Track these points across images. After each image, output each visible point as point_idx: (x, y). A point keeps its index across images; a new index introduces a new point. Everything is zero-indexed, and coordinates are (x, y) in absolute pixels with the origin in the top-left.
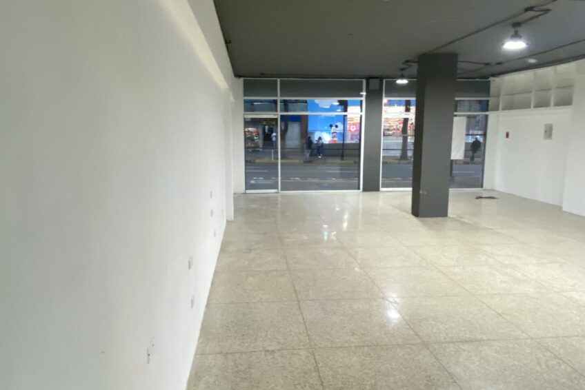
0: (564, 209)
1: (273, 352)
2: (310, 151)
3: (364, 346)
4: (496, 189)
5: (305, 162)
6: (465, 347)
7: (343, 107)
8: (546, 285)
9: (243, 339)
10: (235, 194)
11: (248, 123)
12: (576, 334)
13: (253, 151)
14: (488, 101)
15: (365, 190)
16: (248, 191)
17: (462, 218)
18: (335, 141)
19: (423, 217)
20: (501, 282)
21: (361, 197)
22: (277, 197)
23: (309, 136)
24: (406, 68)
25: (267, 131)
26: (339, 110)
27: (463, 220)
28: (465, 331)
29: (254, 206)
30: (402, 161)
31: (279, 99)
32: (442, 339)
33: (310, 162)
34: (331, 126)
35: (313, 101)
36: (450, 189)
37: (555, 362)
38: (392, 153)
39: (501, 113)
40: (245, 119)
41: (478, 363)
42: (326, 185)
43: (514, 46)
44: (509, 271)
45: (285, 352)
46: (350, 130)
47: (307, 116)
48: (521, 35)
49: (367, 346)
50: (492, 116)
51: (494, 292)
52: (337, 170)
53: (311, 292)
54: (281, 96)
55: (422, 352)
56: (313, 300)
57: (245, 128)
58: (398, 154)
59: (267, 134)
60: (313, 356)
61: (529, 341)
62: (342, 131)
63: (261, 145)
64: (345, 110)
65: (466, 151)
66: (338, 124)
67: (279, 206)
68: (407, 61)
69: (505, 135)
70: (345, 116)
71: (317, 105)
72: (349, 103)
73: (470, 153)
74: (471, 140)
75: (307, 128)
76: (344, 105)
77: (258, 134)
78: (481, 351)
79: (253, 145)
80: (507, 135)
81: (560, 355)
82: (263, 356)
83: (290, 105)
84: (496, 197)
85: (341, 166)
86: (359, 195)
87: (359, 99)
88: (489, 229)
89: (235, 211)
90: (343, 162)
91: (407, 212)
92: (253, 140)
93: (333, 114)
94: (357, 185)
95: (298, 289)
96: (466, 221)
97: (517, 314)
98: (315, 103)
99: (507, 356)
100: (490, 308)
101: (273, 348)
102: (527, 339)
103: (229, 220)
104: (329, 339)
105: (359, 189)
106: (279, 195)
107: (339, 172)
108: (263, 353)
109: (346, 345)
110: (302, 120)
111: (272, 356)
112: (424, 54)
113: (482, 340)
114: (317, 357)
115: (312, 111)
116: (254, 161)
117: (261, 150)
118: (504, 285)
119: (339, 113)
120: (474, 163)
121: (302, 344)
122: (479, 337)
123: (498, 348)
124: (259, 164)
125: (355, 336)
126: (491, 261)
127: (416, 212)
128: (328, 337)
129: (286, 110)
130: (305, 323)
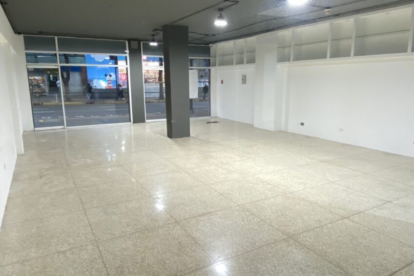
0: (254, 126)
1: (64, 252)
2: (90, 94)
3: (136, 232)
4: (218, 117)
5: (87, 103)
6: (202, 218)
7: (114, 61)
8: (246, 172)
9: (38, 247)
10: (24, 132)
11: (31, 72)
12: (262, 199)
13: (40, 96)
14: (210, 60)
15: (134, 122)
16: (37, 129)
17: (199, 136)
18: (110, 87)
19: (175, 138)
20: (222, 174)
21: (132, 127)
22: (64, 132)
23: (89, 83)
24: (156, 34)
25: (51, 79)
26: (111, 63)
27: (199, 137)
28: (201, 208)
29: (44, 141)
30: (161, 101)
31: (58, 52)
32: (188, 216)
33: (91, 103)
34: (106, 75)
35: (90, 55)
36: (190, 118)
37: (251, 217)
38: (153, 95)
39: (217, 67)
40: (28, 69)
41: (209, 227)
42: (106, 120)
43: (221, 23)
44: (226, 166)
45: (75, 250)
46: (121, 79)
47: (86, 67)
48: (224, 16)
49: (138, 232)
50: (213, 70)
51: (218, 181)
52: (113, 108)
53: (95, 202)
54: (59, 50)
55: (175, 228)
56: (96, 207)
57: (28, 76)
58: (158, 95)
59: (53, 82)
60: (97, 248)
61: (237, 208)
62: (115, 79)
63: (47, 91)
64: (116, 63)
65: (199, 92)
66: (112, 74)
67: (66, 139)
68: (155, 30)
69: (221, 82)
70: (116, 68)
71: (94, 59)
72: (118, 58)
73: (203, 94)
74: (202, 85)
75: (87, 77)
76: (115, 59)
77: (43, 81)
78: (211, 219)
79: (40, 91)
80: (222, 82)
81: (254, 212)
82: (56, 257)
83: (70, 59)
84: (218, 121)
85: (116, 105)
86: (131, 126)
87: (125, 55)
88: (215, 142)
89: (25, 146)
90: (118, 102)
91: (164, 135)
92: (40, 87)
93: (107, 66)
94: (128, 119)
95: (84, 201)
96: (202, 138)
97: (231, 192)
98: (91, 57)
99: (225, 219)
100: (216, 191)
101: (65, 249)
102: (236, 206)
103: (19, 154)
104: (110, 233)
105: (130, 121)
106: (66, 130)
107: (114, 110)
108: (56, 254)
109: (123, 234)
110: (82, 71)
111: (64, 255)
112: (166, 26)
113: (212, 212)
114: (101, 248)
115: (89, 63)
116: (42, 104)
117: (47, 94)
118: (223, 176)
119: (111, 65)
120: (206, 101)
121: (88, 241)
122: (210, 211)
123: (221, 215)
124: (46, 106)
125: (129, 227)
126: (216, 162)
127: (170, 135)
128: (109, 232)
129: (67, 62)
130: (90, 225)
